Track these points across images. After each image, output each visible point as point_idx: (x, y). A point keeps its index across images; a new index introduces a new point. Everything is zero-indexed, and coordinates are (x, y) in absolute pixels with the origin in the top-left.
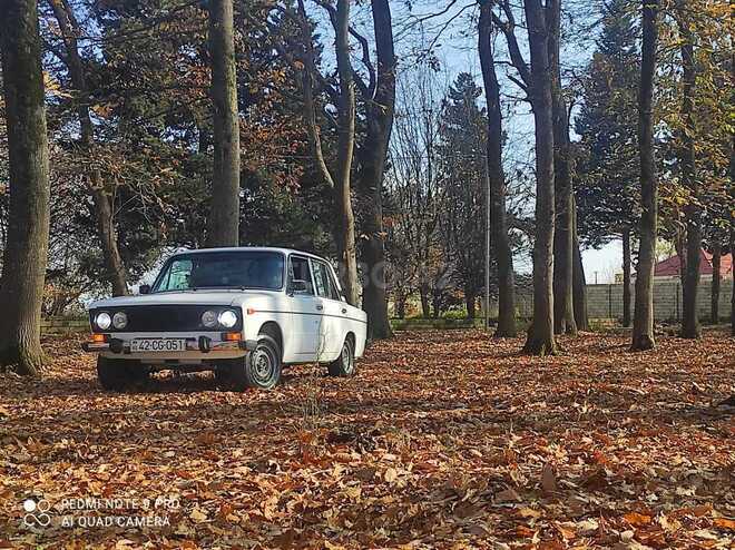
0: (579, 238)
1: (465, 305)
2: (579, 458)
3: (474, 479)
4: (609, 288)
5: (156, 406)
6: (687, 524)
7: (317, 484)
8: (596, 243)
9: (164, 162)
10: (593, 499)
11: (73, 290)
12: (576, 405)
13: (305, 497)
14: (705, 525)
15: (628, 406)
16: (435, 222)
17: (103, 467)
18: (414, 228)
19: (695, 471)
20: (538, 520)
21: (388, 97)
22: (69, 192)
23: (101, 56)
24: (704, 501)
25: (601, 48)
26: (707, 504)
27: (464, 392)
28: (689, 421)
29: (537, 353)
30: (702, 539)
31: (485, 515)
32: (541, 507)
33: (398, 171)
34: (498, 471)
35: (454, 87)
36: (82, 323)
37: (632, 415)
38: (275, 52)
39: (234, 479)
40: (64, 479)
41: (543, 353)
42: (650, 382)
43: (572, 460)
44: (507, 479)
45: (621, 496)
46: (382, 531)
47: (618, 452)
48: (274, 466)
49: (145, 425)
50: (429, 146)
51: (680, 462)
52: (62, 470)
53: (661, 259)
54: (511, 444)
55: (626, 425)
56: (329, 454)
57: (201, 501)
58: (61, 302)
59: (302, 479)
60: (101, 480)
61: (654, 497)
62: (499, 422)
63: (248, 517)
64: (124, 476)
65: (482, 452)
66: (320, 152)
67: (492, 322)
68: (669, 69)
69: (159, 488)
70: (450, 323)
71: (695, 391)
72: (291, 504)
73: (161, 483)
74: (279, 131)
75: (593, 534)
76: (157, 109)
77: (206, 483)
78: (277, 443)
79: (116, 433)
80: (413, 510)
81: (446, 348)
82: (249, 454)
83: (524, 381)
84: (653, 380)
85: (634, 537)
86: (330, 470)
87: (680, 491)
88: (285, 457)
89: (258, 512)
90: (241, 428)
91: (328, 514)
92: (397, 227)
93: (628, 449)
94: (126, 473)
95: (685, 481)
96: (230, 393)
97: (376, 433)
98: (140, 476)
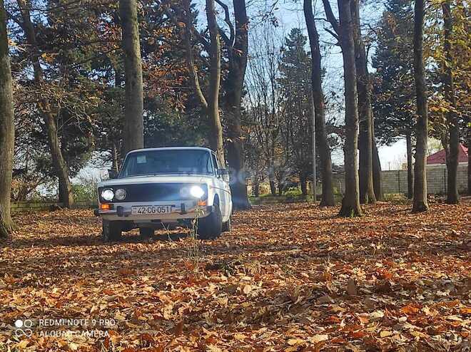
0: (377, 139)
1: (300, 187)
2: (373, 276)
3: (303, 290)
4: (398, 173)
5: (90, 253)
6: (443, 312)
7: (199, 296)
8: (388, 142)
9: (92, 93)
10: (381, 299)
11: (32, 183)
12: (373, 245)
13: (190, 305)
14: (454, 313)
15: (408, 245)
16: (278, 130)
17: (55, 290)
18: (263, 135)
19: (449, 281)
20: (345, 313)
21: (243, 44)
22: (28, 116)
23: (46, 22)
24: (454, 299)
25: (388, 8)
26: (457, 300)
27: (298, 239)
28: (448, 253)
29: (348, 215)
30: (452, 321)
31: (310, 312)
32: (347, 306)
33: (251, 96)
34: (319, 285)
35: (288, 38)
36: (39, 205)
37: (410, 250)
38: (165, 16)
39: (143, 294)
40: (29, 297)
41: (352, 215)
42: (424, 230)
43: (369, 277)
44: (325, 289)
45: (400, 297)
46: (242, 323)
47: (400, 272)
48: (170, 286)
49: (83, 265)
50: (272, 78)
51: (440, 276)
52: (29, 292)
53: (433, 152)
54: (328, 269)
55: (406, 256)
56: (206, 277)
57: (121, 308)
58: (24, 192)
59: (189, 293)
60: (54, 298)
61: (422, 297)
62: (320, 256)
63: (152, 318)
64: (70, 295)
65: (309, 274)
66: (197, 83)
67: (318, 198)
68: (434, 21)
69: (93, 301)
70: (290, 199)
71: (453, 235)
72: (181, 310)
73: (94, 298)
74: (169, 70)
75: (381, 320)
76: (85, 58)
77: (125, 297)
78: (171, 273)
79: (63, 271)
80: (262, 311)
81: (287, 214)
82: (153, 279)
83: (339, 232)
84: (426, 229)
85: (407, 321)
86: (207, 287)
87: (439, 293)
88: (177, 280)
89: (159, 315)
90: (148, 265)
91: (206, 315)
92: (252, 134)
93: (406, 270)
94: (71, 293)
95: (443, 287)
96: (140, 244)
97: (237, 263)
98: (80, 295)
